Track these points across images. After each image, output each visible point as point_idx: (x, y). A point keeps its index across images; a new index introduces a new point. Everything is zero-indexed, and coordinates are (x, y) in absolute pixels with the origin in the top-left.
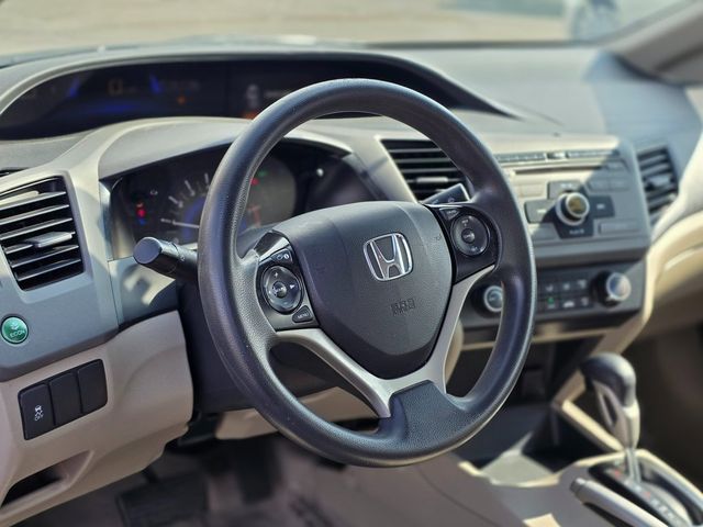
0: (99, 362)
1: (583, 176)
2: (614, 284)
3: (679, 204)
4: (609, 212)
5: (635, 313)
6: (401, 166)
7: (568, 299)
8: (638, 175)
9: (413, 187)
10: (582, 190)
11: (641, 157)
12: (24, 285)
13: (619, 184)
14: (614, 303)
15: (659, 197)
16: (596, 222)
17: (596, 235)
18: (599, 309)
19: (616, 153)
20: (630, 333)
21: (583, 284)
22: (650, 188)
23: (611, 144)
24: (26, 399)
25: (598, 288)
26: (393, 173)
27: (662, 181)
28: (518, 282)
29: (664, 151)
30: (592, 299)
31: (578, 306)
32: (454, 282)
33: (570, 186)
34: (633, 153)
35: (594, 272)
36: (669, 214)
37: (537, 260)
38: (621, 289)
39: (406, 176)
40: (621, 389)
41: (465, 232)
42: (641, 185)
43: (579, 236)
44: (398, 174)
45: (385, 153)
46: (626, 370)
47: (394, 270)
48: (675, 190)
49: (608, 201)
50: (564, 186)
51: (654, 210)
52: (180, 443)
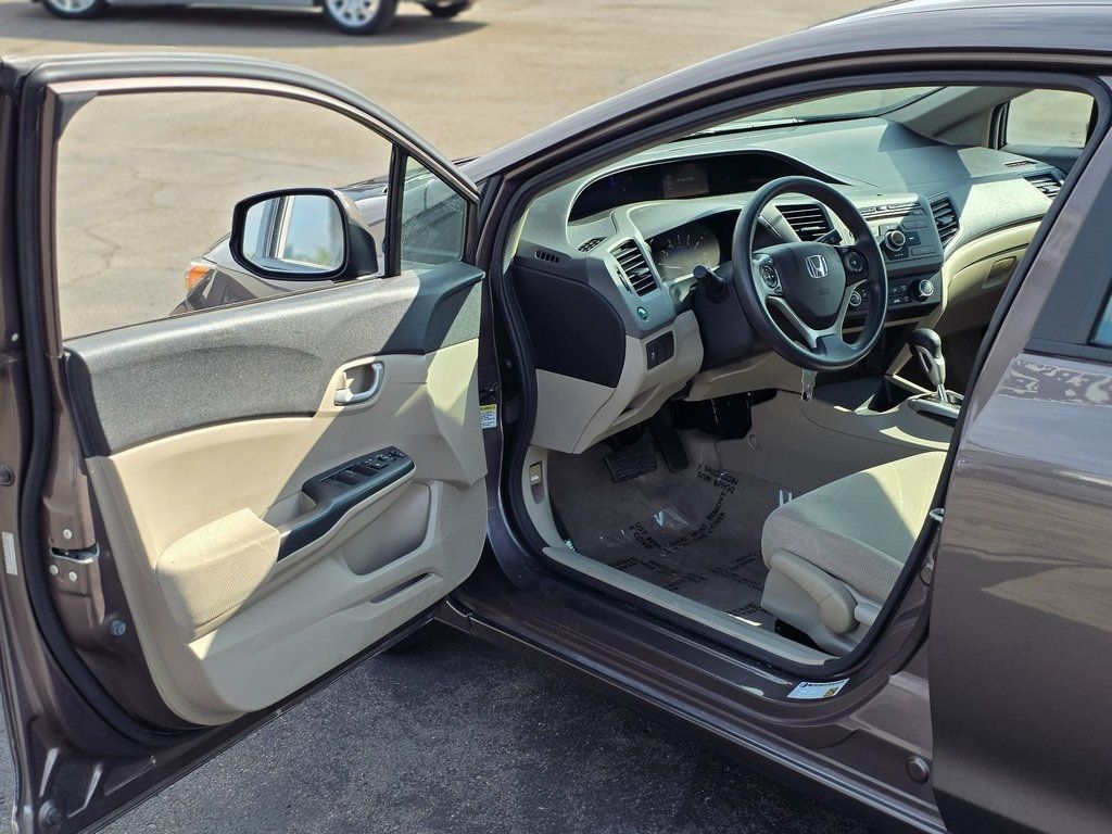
0: (671, 332)
1: (899, 220)
2: (923, 287)
3: (960, 234)
4: (917, 242)
5: (939, 304)
6: (790, 222)
7: (896, 298)
8: (933, 217)
9: (799, 234)
10: (899, 228)
11: (933, 206)
12: (640, 293)
13: (922, 223)
14: (925, 298)
15: (947, 230)
16: (910, 248)
17: (911, 257)
18: (915, 303)
19: (917, 204)
20: (937, 316)
21: (904, 288)
22: (940, 225)
23: (914, 198)
24: (650, 348)
25: (914, 290)
26: (785, 225)
27: (948, 220)
28: (877, 288)
29: (947, 200)
30: (910, 296)
31: (902, 302)
32: (846, 286)
33: (892, 227)
34: (928, 202)
35: (911, 280)
36: (952, 242)
37: (888, 272)
38: (929, 287)
39: (794, 227)
40: (933, 348)
41: (851, 261)
42: (935, 224)
43: (900, 257)
44: (789, 226)
45: (778, 213)
46: (935, 337)
47: (820, 273)
48: (957, 226)
49: (915, 234)
50: (888, 227)
51: (943, 239)
52: (673, 400)
